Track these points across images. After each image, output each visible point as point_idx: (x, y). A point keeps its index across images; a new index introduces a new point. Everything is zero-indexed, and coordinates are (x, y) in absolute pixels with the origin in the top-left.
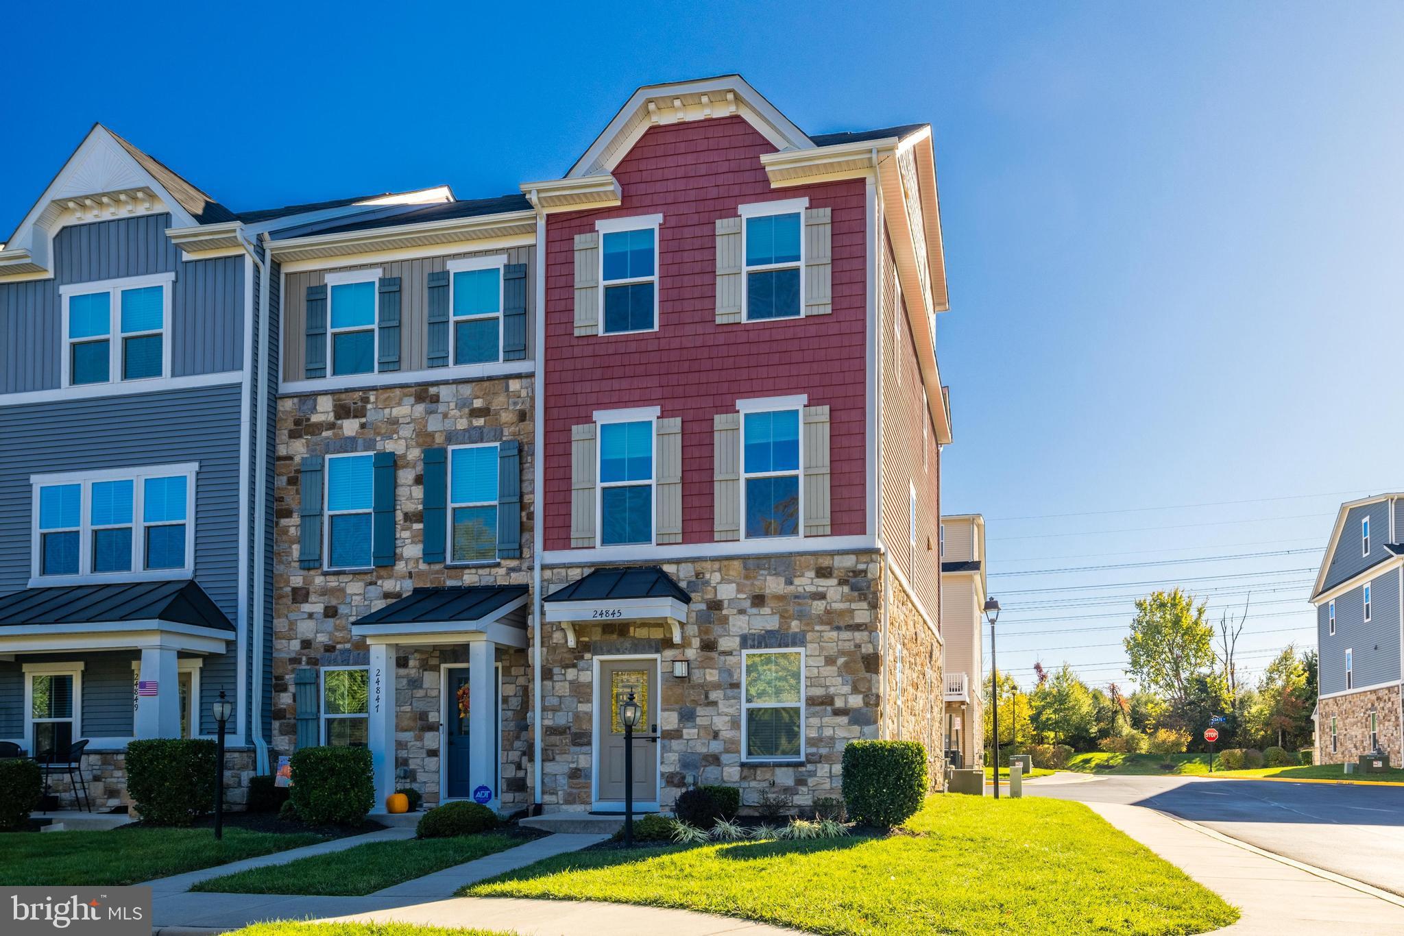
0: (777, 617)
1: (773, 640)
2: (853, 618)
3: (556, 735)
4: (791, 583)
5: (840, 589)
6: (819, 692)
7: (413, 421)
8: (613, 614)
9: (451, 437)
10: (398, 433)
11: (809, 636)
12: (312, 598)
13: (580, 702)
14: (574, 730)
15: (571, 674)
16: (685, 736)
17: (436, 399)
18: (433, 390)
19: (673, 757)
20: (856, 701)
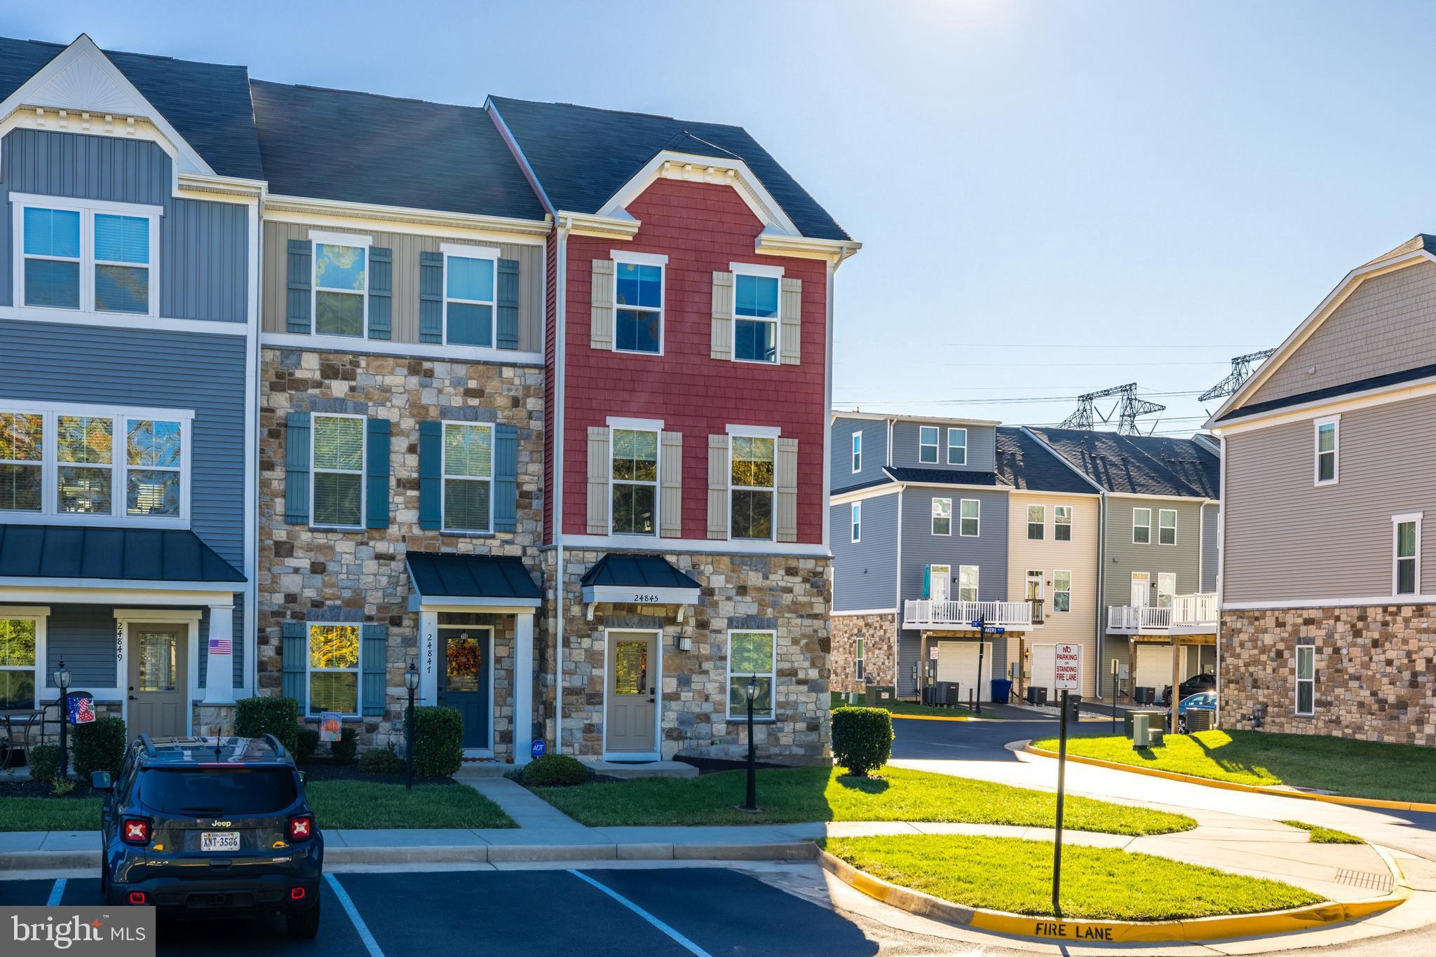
0: (756, 605)
1: (753, 623)
2: (812, 609)
3: (573, 695)
4: (768, 578)
5: (803, 585)
6: (786, 665)
7: (406, 391)
8: (652, 599)
9: (445, 412)
10: (391, 401)
11: (780, 621)
12: (299, 553)
13: (594, 668)
14: (587, 691)
15: (586, 642)
16: (683, 699)
17: (429, 374)
18: (427, 365)
19: (672, 715)
20: (814, 674)
